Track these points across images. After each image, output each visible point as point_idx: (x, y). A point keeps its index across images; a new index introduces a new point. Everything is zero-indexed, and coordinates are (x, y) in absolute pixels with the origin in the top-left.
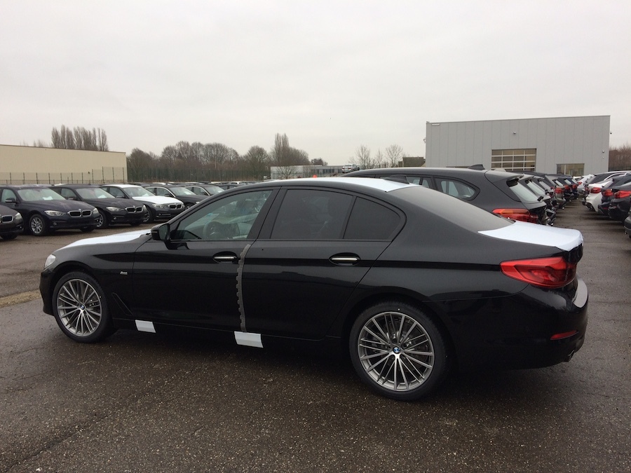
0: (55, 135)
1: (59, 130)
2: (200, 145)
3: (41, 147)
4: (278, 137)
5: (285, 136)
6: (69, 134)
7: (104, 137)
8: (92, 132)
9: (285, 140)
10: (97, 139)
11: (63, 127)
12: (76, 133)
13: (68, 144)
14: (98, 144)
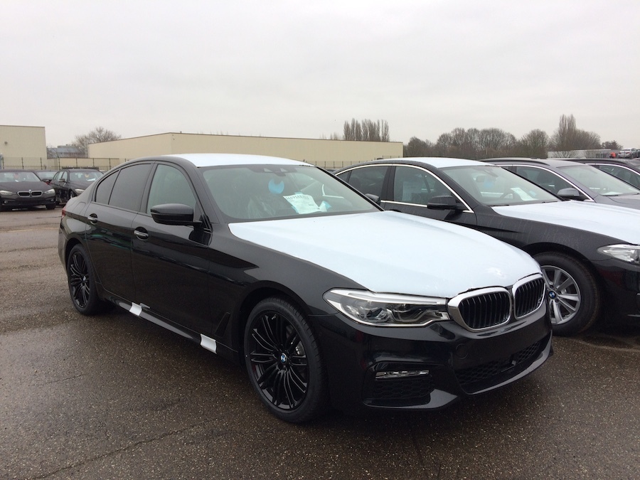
0: (347, 128)
1: (350, 124)
2: (476, 131)
3: (336, 139)
4: (563, 119)
5: (572, 117)
6: (358, 126)
7: (386, 128)
8: (377, 123)
9: (571, 122)
10: (381, 130)
11: (353, 121)
12: (364, 124)
13: (357, 136)
14: (381, 135)
